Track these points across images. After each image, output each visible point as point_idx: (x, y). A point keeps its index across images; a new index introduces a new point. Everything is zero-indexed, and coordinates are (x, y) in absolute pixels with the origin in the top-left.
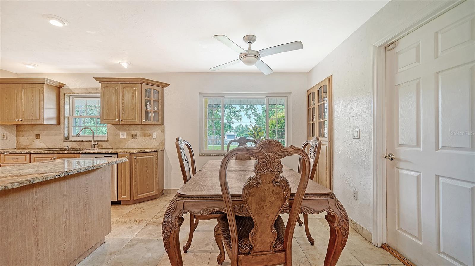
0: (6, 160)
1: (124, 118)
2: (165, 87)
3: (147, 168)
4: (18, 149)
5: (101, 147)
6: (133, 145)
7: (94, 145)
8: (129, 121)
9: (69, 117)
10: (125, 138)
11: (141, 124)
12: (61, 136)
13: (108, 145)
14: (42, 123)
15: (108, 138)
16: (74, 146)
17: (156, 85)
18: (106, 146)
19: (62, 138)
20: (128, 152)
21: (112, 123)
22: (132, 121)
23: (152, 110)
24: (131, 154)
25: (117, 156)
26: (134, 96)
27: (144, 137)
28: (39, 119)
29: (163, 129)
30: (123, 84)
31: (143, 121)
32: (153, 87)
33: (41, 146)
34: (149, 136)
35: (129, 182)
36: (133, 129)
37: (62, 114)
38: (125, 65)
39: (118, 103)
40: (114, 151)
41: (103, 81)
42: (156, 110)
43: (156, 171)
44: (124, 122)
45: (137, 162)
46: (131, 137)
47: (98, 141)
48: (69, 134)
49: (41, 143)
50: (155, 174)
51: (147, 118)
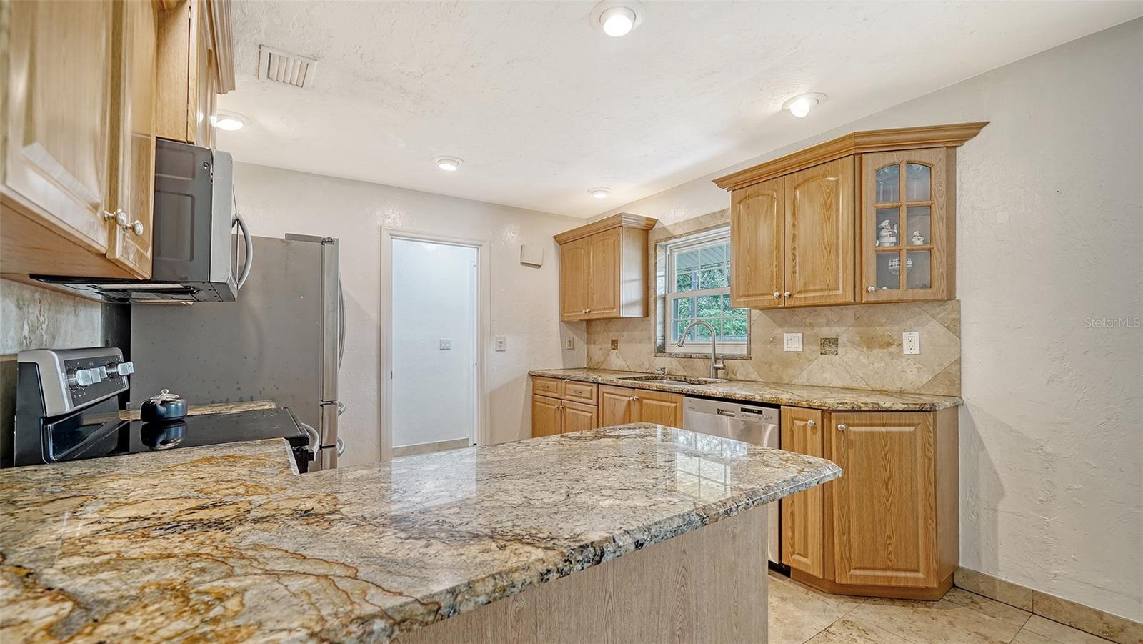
0: (567, 393)
1: (799, 286)
2: (962, 142)
3: (888, 473)
4: (589, 369)
5: (733, 376)
6: (827, 375)
7: (716, 369)
8: (814, 296)
9: (664, 298)
10: (800, 349)
11: (857, 304)
12: (650, 343)
13: (751, 369)
14: (618, 315)
15: (749, 351)
16: (674, 367)
17: (919, 145)
18: (744, 373)
19: (652, 348)
20: (816, 403)
21: (761, 305)
22: (826, 293)
23: (904, 247)
24: (827, 414)
25: (780, 412)
26: (834, 206)
27: (865, 349)
28: (613, 308)
29: (954, 316)
30: (796, 174)
31: (867, 291)
32: (906, 156)
33: (618, 365)
34: (889, 344)
35: (818, 514)
36: (824, 321)
37: (651, 292)
38: (801, 108)
39: (778, 241)
40: (768, 396)
41: (736, 184)
42: (918, 242)
43: (925, 491)
44: (799, 299)
45: (850, 444)
46: (817, 348)
47: (724, 358)
48: (664, 337)
49: (619, 357)
50: (920, 504)
51: (885, 277)
